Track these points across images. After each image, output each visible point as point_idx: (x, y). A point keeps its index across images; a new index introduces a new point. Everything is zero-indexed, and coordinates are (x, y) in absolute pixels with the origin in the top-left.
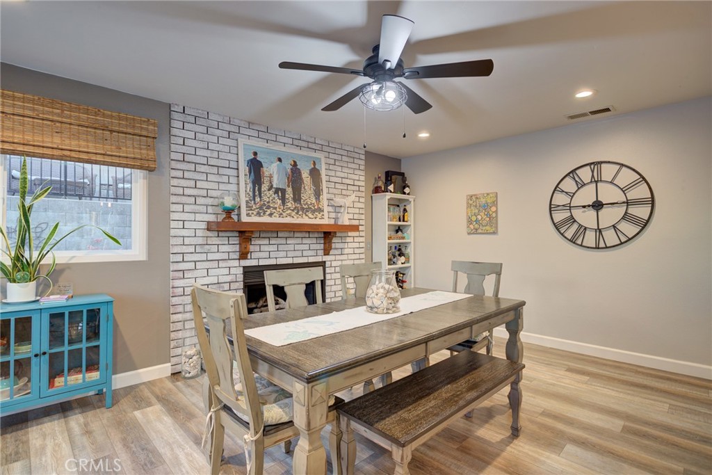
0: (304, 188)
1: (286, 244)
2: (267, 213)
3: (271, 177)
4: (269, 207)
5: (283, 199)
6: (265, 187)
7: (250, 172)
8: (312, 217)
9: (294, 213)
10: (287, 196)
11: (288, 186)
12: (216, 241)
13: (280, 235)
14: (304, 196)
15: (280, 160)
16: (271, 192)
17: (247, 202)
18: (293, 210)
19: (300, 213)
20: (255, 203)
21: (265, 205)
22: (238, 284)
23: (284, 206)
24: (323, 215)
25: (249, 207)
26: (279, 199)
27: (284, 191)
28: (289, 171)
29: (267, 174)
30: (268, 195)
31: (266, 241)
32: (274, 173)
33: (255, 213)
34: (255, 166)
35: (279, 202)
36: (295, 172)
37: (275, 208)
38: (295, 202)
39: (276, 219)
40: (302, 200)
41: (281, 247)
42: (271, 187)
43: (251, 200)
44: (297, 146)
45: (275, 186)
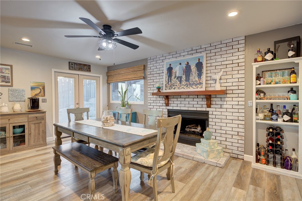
0: (192, 74)
1: (185, 101)
2: (173, 88)
3: (176, 72)
4: (174, 85)
5: (181, 81)
6: (173, 77)
7: (168, 73)
8: (195, 87)
9: (185, 87)
10: (182, 79)
11: (184, 75)
12: (159, 99)
13: (182, 97)
14: (191, 78)
15: (180, 64)
16: (175, 79)
17: (166, 84)
18: (185, 86)
19: (189, 86)
20: (169, 85)
21: (172, 85)
22: (165, 115)
23: (180, 84)
24: (202, 86)
25: (166, 86)
26: (179, 81)
27: (181, 77)
28: (184, 68)
29: (174, 72)
30: (174, 80)
31: (176, 100)
32: (178, 71)
33: (168, 88)
34: (170, 70)
35: (179, 82)
36: (188, 67)
37: (177, 86)
38: (186, 81)
39: (177, 90)
40: (190, 80)
41: (182, 102)
42: (176, 77)
43: (167, 84)
44: (190, 54)
45: (177, 76)
